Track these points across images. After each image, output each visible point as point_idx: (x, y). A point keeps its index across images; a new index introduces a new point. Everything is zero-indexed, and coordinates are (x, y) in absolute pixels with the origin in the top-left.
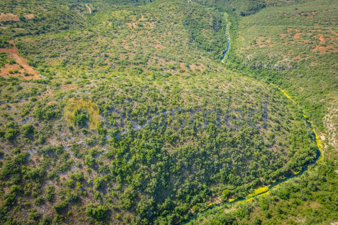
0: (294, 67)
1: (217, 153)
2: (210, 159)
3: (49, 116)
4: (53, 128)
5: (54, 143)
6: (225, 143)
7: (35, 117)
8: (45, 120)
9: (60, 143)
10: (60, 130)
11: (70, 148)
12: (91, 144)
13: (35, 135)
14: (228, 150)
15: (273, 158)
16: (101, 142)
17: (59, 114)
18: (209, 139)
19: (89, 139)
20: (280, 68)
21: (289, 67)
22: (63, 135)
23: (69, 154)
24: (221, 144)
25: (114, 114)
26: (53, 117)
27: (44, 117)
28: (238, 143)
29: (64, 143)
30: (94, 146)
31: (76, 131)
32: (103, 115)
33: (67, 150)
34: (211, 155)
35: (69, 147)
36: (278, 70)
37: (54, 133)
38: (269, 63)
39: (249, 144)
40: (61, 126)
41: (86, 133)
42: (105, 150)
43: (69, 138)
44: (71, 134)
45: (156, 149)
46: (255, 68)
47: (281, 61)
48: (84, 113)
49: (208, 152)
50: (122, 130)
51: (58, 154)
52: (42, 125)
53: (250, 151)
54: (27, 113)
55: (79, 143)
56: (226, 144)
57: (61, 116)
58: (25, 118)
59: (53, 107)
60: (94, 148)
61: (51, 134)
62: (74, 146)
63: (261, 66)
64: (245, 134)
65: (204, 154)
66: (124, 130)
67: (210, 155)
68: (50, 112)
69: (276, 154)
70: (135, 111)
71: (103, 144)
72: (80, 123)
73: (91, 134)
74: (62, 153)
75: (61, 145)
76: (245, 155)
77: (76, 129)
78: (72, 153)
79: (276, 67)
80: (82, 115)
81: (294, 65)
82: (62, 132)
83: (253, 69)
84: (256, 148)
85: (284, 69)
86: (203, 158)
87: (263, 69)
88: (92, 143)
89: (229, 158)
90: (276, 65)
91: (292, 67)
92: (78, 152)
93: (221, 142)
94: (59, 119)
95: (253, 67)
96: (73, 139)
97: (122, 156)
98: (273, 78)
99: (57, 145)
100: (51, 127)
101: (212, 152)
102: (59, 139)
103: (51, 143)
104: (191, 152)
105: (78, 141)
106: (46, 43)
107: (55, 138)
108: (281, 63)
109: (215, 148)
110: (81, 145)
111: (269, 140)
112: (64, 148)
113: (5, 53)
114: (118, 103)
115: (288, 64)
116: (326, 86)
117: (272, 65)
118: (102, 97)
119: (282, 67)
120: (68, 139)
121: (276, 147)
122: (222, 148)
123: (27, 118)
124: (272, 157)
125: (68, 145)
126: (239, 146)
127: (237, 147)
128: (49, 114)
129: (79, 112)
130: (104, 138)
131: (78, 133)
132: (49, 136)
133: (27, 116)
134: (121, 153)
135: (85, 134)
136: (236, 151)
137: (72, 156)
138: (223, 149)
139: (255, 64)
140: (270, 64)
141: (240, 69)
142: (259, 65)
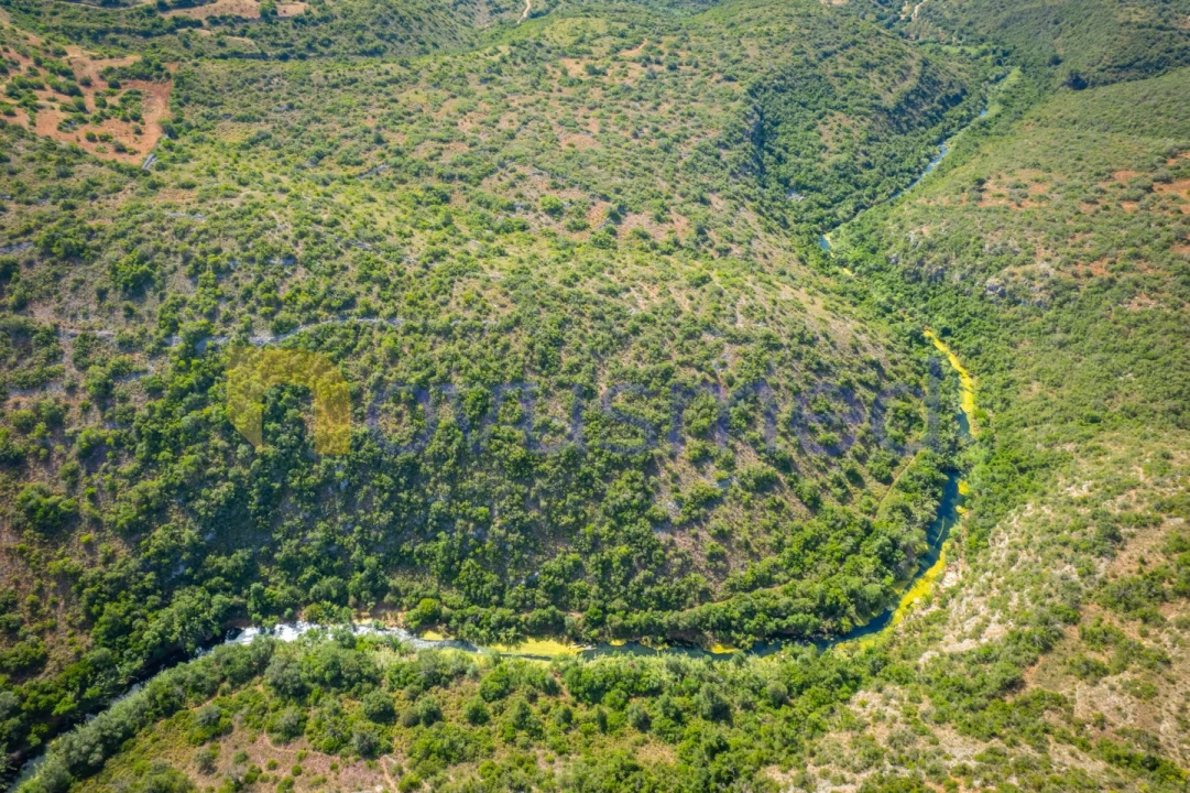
0: (1058, 299)
1: (451, 478)
2: (424, 491)
3: (66, 250)
4: (63, 281)
5: (43, 317)
6: (492, 458)
7: (36, 244)
8: (54, 258)
9: (56, 321)
10: (74, 290)
11: (72, 340)
12: (127, 345)
13: (10, 286)
14: (494, 481)
15: (653, 566)
16: (150, 346)
17: (93, 252)
18: (447, 428)
19: (129, 331)
20: (1002, 294)
21: (1038, 297)
22: (76, 303)
23: (62, 352)
24: (479, 458)
25: (225, 287)
26: (74, 255)
27: (54, 250)
28: (543, 474)
29: (66, 324)
30: (132, 352)
31: (108, 303)
32: (195, 283)
33: (64, 340)
34: (433, 479)
35: (73, 336)
36: (991, 302)
37: (56, 292)
38: (973, 270)
39: (584, 492)
40: (82, 282)
41: (130, 313)
42: (151, 368)
43: (86, 316)
44: (93, 307)
45: (274, 407)
46: (917, 278)
47: (1019, 271)
48: (151, 266)
49: (426, 468)
50: (218, 333)
51: (38, 344)
52: (42, 268)
53: (575, 514)
54: (28, 231)
55: (99, 334)
56: (495, 463)
57: (94, 257)
58: (14, 242)
59: (91, 234)
60: (127, 358)
61: (48, 294)
62: (85, 337)
63: (942, 276)
64: (590, 456)
65: (412, 468)
66: (223, 334)
67: (427, 477)
68: (73, 242)
69: (678, 561)
70: (284, 293)
71: (154, 355)
72: (126, 286)
73: (142, 321)
74: (47, 343)
75: (56, 326)
76: (550, 520)
77: (113, 298)
78: (70, 352)
79: (991, 289)
80: (144, 267)
81: (1060, 293)
82: (76, 297)
83: (907, 279)
84: (606, 513)
85: (1017, 303)
86: (402, 480)
87: (943, 289)
88: (131, 342)
89: (482, 509)
90: (992, 281)
91: (1048, 298)
92: (85, 354)
93: (483, 451)
94: (88, 264)
95: (909, 274)
96: (94, 320)
97: (181, 398)
98: (960, 326)
99: (48, 325)
100: (57, 277)
101: (437, 470)
102: (60, 312)
103: (36, 313)
104: (370, 450)
105: (101, 329)
106: (253, 81)
107: (52, 307)
108: (1013, 274)
109: (451, 462)
110: (101, 339)
111: (681, 506)
112: (58, 335)
113: (139, 93)
114: (252, 260)
115: (1038, 285)
116: (1134, 401)
117: (982, 276)
118: (225, 236)
119: (1010, 292)
120: (80, 317)
121: (696, 536)
122: (476, 468)
123: (19, 244)
124: (650, 562)
125: (72, 331)
126: (539, 482)
127: (530, 484)
128: (70, 244)
129: (142, 259)
130: (166, 340)
131: (111, 309)
132: (40, 297)
133: (21, 239)
134: (180, 389)
135: (126, 316)
136: (517, 496)
137: (65, 359)
138: (477, 474)
139: (921, 263)
140: (974, 275)
141: (864, 269)
142: (934, 271)
